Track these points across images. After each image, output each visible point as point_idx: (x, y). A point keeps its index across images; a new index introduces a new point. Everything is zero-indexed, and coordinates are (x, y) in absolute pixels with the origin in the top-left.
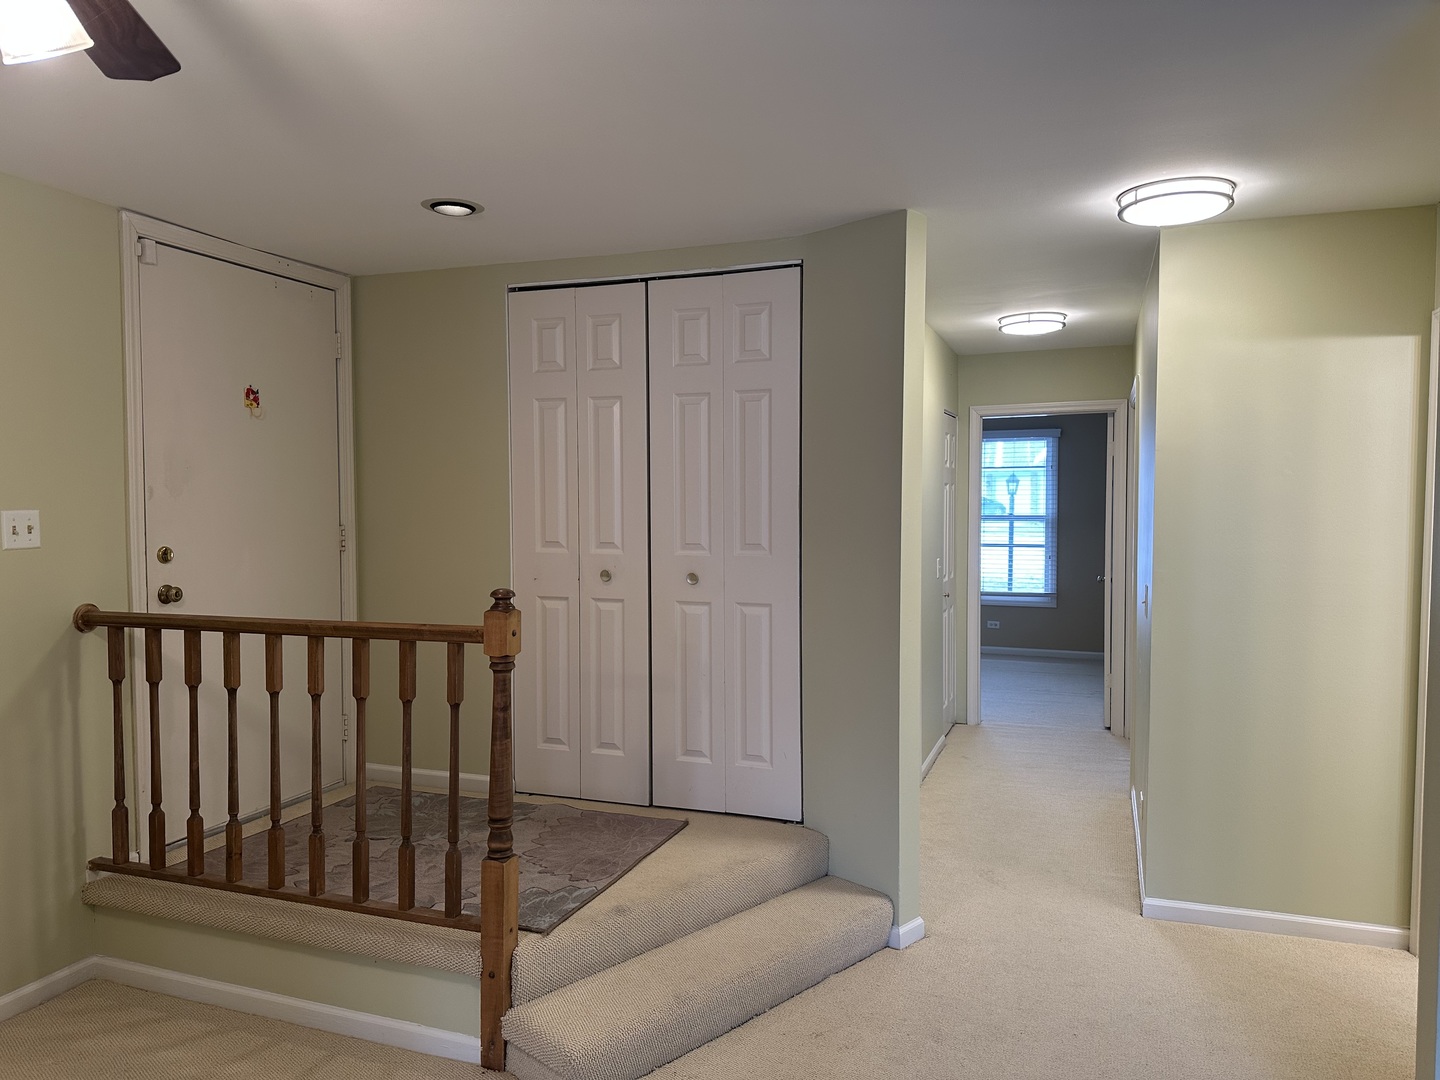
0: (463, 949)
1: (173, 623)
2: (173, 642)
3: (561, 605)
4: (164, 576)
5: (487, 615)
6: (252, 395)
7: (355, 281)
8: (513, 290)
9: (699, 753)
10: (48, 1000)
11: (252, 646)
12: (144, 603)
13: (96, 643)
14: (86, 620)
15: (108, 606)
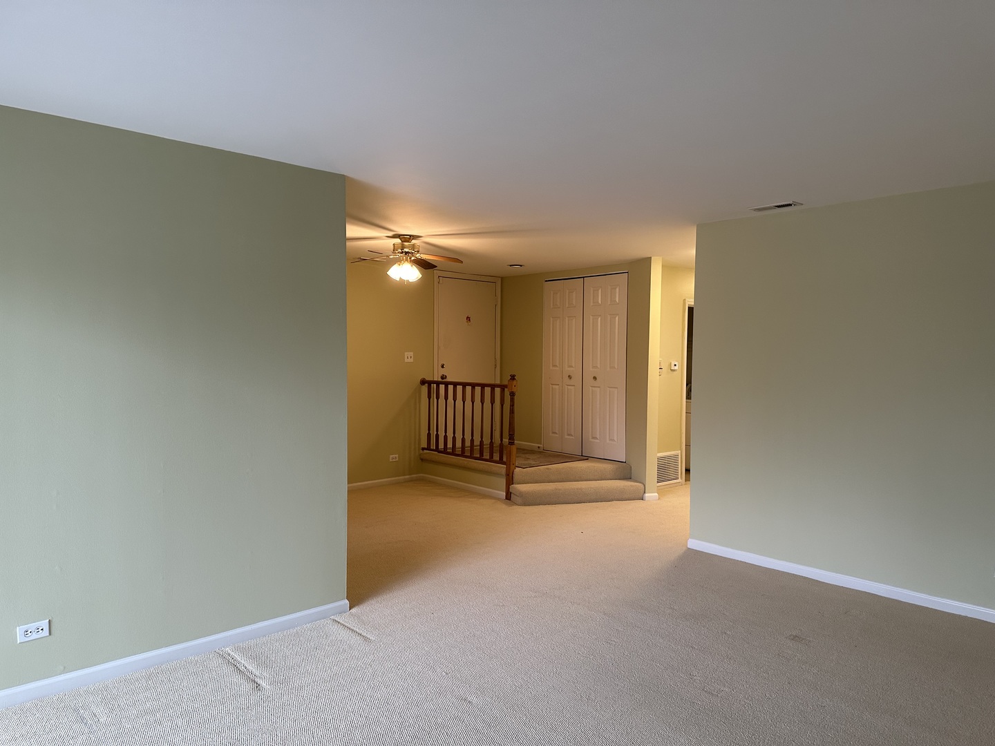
0: (502, 468)
1: (442, 383)
2: (442, 387)
3: (557, 387)
4: (443, 371)
5: (509, 381)
6: (468, 318)
7: (502, 279)
8: (546, 281)
9: (596, 438)
10: (411, 480)
11: (459, 388)
12: (437, 378)
13: (425, 388)
14: (423, 382)
15: (429, 378)
